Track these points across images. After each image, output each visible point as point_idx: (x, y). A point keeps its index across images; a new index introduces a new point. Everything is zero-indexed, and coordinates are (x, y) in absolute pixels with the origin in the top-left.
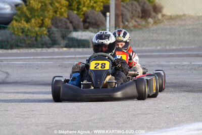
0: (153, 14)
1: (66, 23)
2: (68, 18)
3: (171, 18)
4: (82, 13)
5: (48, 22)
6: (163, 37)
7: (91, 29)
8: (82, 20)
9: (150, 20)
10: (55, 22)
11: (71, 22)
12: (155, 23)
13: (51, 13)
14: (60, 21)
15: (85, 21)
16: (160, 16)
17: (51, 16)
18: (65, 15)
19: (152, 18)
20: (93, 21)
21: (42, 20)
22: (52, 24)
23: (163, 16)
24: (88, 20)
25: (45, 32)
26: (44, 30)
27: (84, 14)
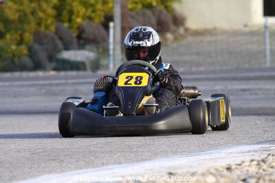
0: (172, 27)
1: (53, 39)
2: (57, 33)
3: (197, 33)
4: (76, 26)
5: (28, 37)
6: (187, 58)
7: (88, 47)
8: (75, 35)
9: (169, 36)
10: (38, 37)
11: (61, 38)
12: (176, 39)
13: (33, 26)
14: (46, 36)
15: (79, 37)
16: (181, 30)
17: (33, 30)
18: (53, 28)
19: (171, 33)
20: (91, 37)
21: (21, 36)
22: (35, 41)
23: (187, 30)
24: (84, 36)
25: (25, 51)
26: (24, 50)
27: (78, 28)
